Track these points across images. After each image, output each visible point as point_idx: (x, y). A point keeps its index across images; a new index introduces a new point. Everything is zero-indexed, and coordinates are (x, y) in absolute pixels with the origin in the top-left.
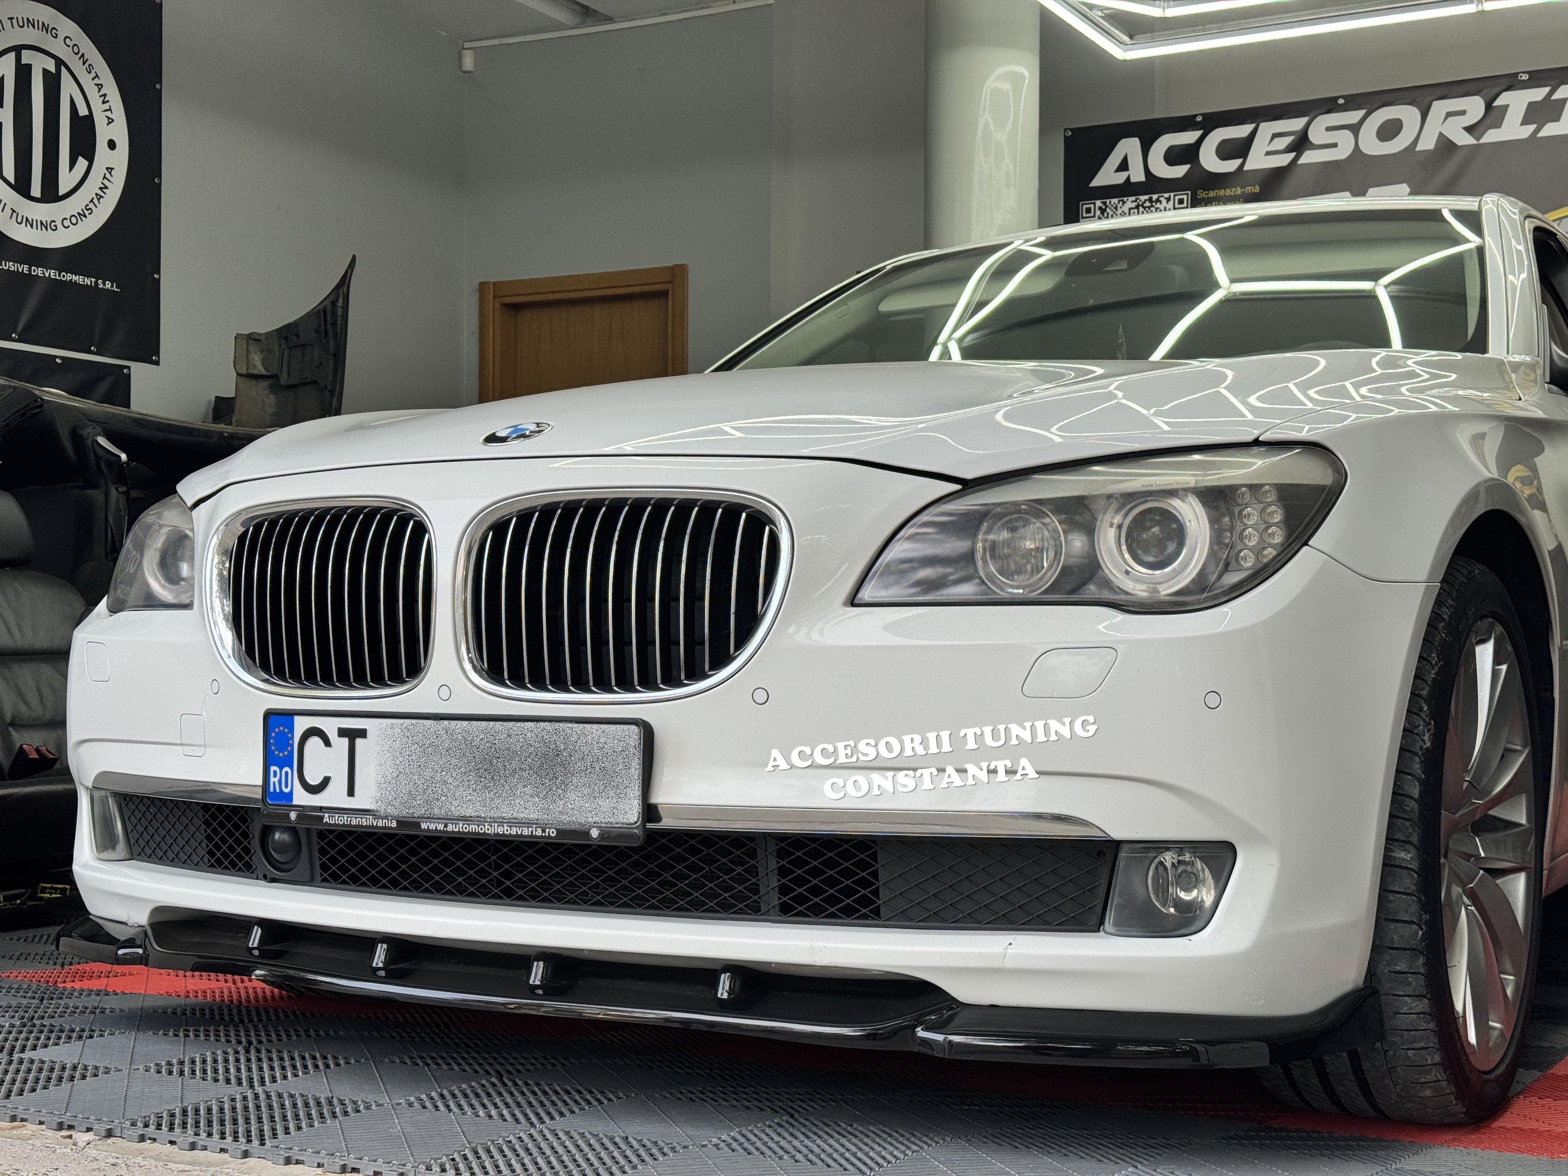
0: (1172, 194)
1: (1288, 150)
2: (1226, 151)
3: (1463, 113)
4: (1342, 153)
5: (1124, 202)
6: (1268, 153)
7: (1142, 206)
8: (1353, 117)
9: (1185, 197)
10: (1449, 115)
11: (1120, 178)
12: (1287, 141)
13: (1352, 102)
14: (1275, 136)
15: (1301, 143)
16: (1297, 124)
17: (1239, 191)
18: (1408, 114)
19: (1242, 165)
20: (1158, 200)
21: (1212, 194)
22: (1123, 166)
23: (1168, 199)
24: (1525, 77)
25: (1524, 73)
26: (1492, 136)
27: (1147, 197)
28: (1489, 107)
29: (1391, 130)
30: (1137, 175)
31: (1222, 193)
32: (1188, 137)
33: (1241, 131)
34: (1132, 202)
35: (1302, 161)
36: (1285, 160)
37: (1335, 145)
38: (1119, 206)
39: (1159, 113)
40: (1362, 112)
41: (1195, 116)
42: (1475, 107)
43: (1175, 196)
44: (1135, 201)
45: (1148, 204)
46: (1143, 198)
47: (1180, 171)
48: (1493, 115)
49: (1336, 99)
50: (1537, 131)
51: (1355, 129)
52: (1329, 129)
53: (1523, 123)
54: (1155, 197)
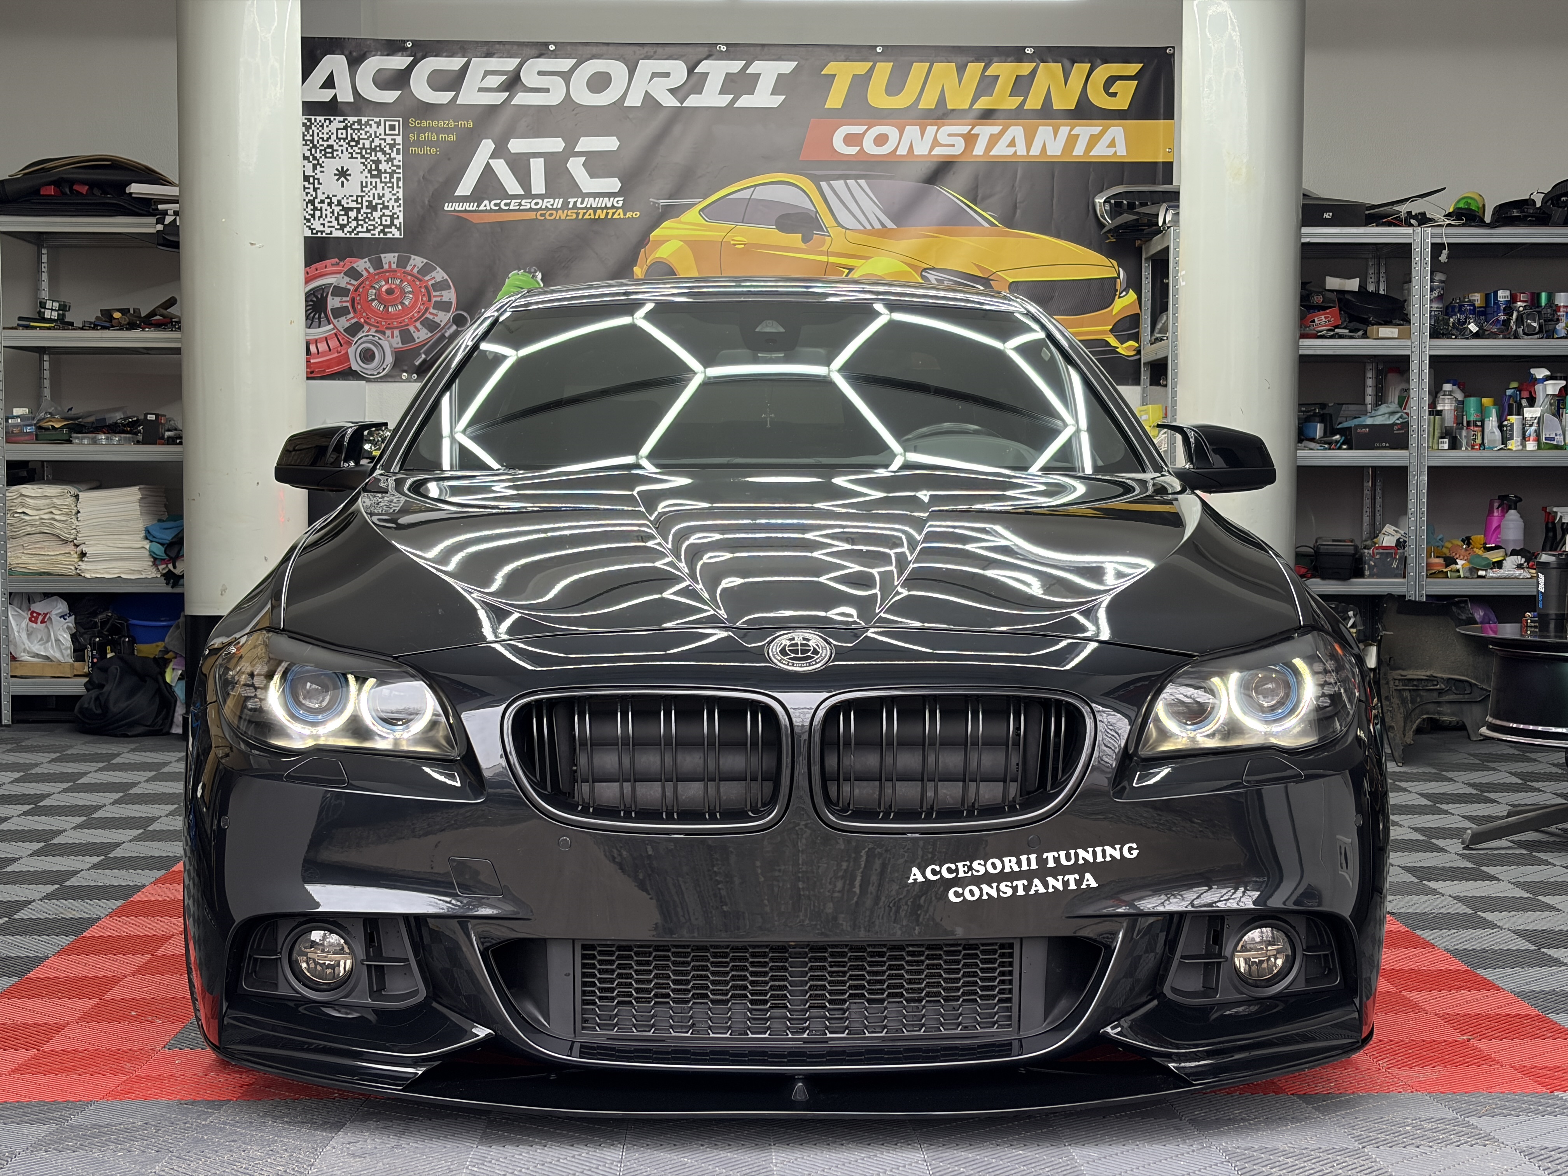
0: (382, 119)
1: (502, 88)
2: (438, 81)
3: (667, 75)
4: (555, 98)
5: (330, 122)
6: (481, 90)
7: (351, 127)
8: (565, 64)
9: (397, 123)
10: (654, 75)
11: (326, 96)
12: (499, 80)
13: (563, 49)
14: (487, 73)
15: (513, 82)
16: (510, 64)
17: (452, 124)
18: (617, 69)
19: (456, 97)
20: (367, 123)
21: (424, 124)
22: (329, 83)
23: (379, 124)
24: (724, 48)
25: (723, 44)
26: (693, 101)
27: (356, 119)
28: (691, 71)
29: (599, 82)
30: (345, 95)
31: (434, 124)
32: (399, 62)
33: (455, 63)
34: (340, 122)
35: (516, 101)
36: (499, 98)
37: (547, 90)
38: (325, 125)
39: (365, 32)
40: (571, 62)
41: (405, 41)
42: (678, 70)
43: (385, 121)
44: (344, 121)
45: (356, 126)
46: (351, 119)
47: (390, 96)
48: (694, 79)
49: (547, 44)
50: (734, 101)
51: (566, 76)
52: (540, 73)
53: (722, 92)
54: (364, 120)
